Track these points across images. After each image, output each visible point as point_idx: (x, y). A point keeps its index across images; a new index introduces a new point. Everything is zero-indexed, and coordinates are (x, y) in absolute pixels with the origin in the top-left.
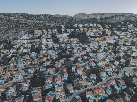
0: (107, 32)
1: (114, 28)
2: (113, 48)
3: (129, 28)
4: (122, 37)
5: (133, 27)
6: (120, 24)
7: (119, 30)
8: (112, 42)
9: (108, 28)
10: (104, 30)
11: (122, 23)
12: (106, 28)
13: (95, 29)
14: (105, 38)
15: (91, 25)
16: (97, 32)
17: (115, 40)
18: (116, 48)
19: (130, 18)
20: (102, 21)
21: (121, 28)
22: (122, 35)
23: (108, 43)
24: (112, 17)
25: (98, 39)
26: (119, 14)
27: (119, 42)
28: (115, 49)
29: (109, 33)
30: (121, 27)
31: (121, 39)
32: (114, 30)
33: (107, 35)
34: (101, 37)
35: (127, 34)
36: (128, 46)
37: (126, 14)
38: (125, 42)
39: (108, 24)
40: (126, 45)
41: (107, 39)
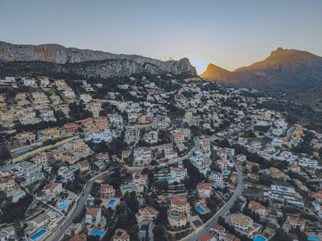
0: (87, 106)
1: (110, 91)
2: (111, 159)
3: (148, 90)
4: (135, 116)
5: (156, 88)
6: (127, 80)
7: (125, 96)
8: (107, 137)
9: (91, 93)
10: (78, 98)
11: (131, 78)
12: (83, 91)
13: (43, 95)
14: (83, 127)
15: (29, 83)
16: (52, 109)
17: (115, 128)
18: (120, 158)
19: (146, 67)
20: (71, 71)
21: (131, 93)
22: (133, 110)
23: (90, 144)
24: (103, 61)
25: (52, 133)
26: (121, 55)
27: (127, 135)
28: (117, 162)
29: (96, 109)
30: (130, 89)
31: (132, 124)
32: (110, 99)
33: (89, 115)
34: (66, 126)
35: (146, 107)
36: (153, 148)
37: (136, 57)
38: (143, 132)
39: (92, 81)
40: (148, 145)
41: (89, 127)
